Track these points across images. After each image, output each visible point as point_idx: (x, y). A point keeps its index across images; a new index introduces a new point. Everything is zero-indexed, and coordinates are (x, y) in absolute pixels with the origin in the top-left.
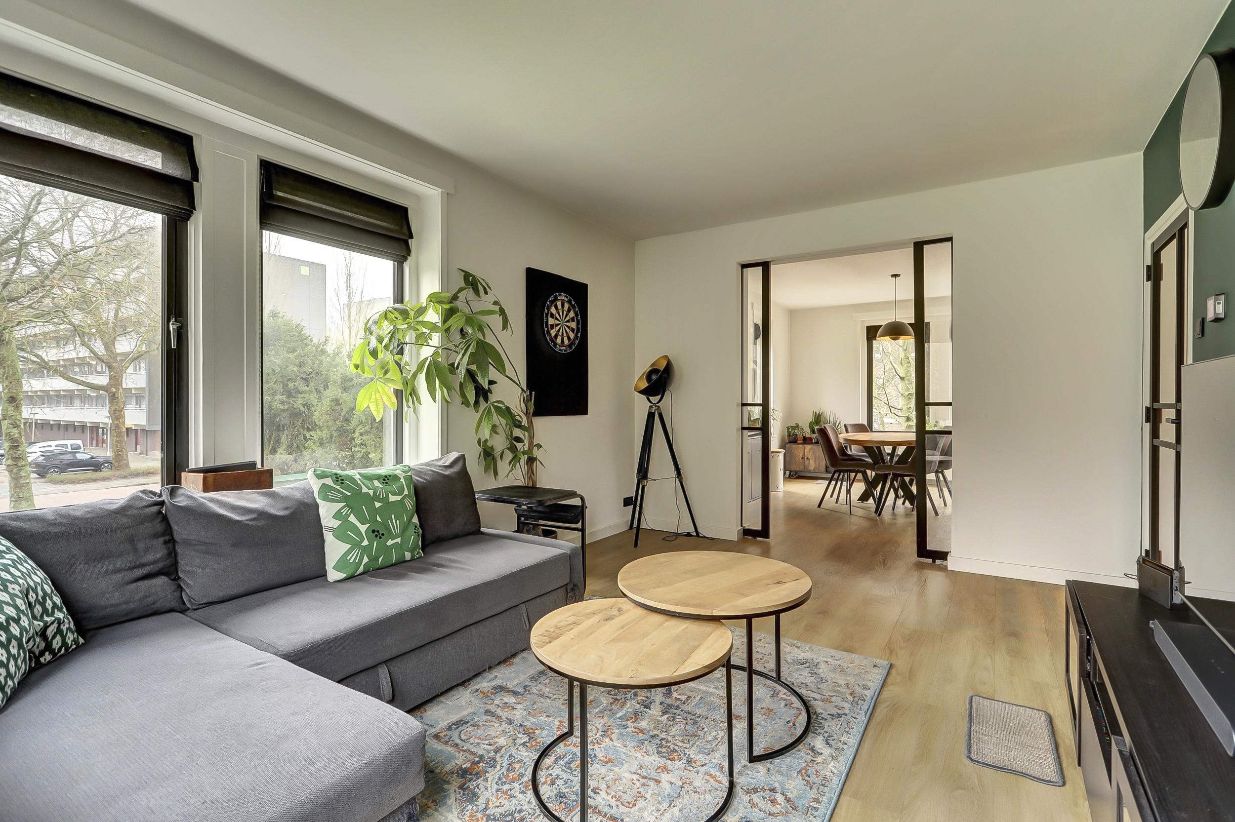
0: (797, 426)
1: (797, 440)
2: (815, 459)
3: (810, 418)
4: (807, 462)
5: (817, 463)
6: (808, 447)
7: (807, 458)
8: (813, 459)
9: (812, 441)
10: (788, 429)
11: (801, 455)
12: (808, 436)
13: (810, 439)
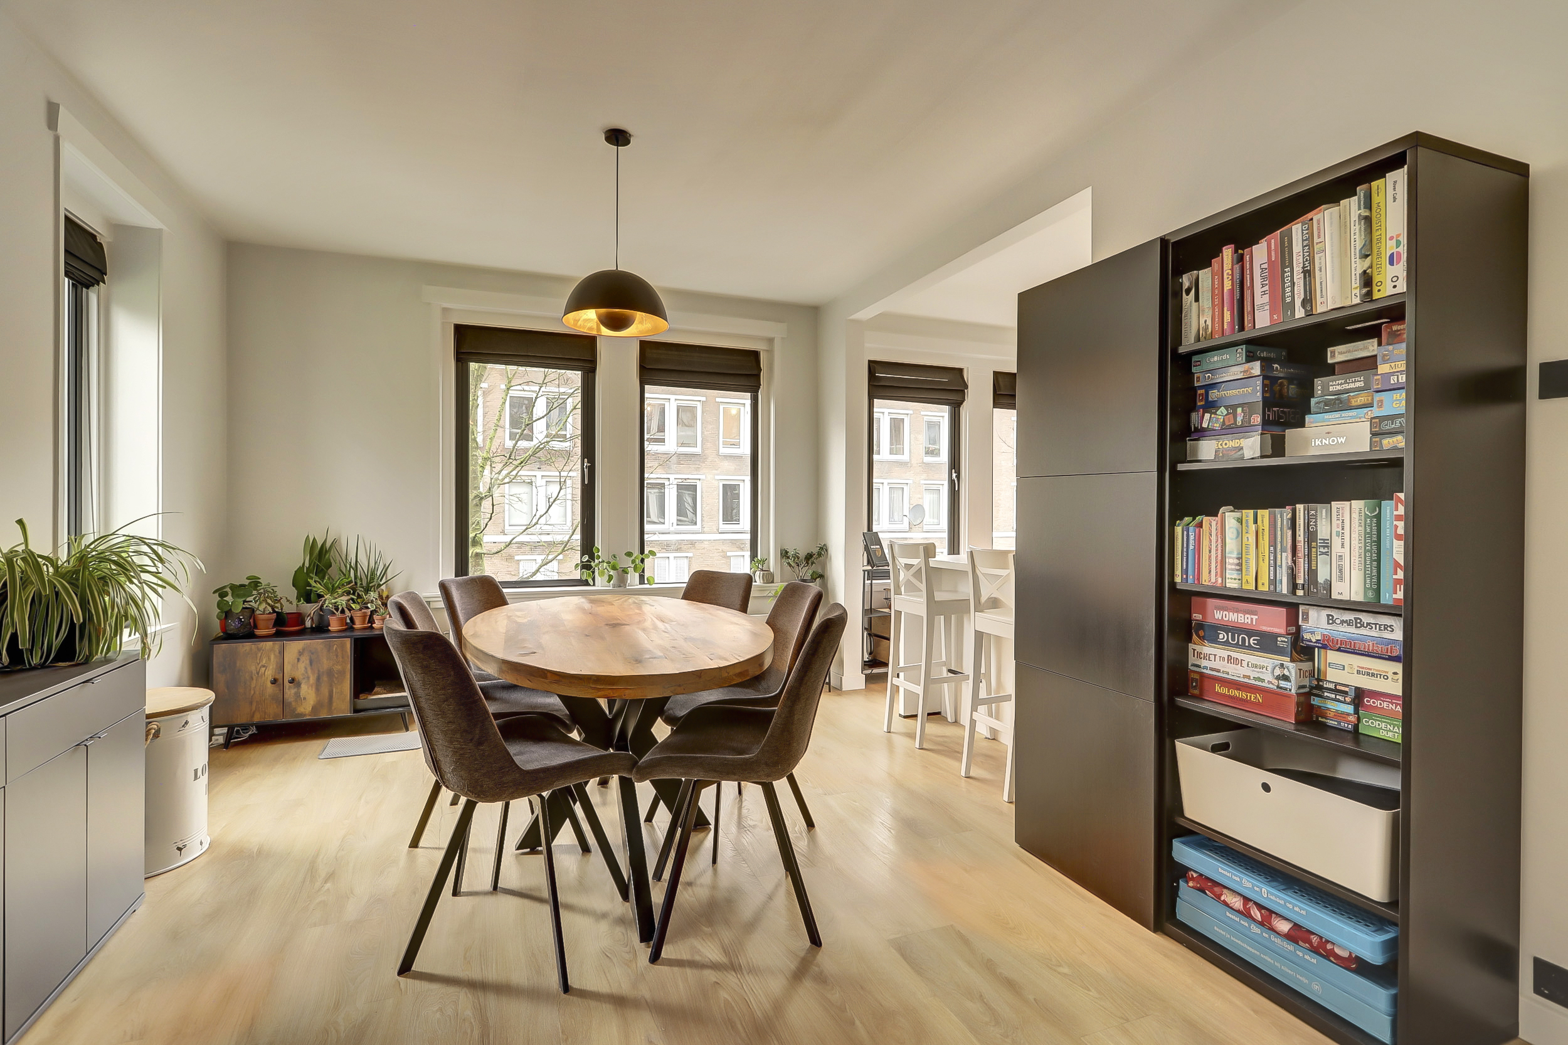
0: (255, 583)
1: (256, 626)
2: (318, 679)
3: (298, 558)
4: (290, 692)
5: (325, 691)
6: (294, 647)
7: (292, 681)
8: (312, 680)
9: (303, 622)
10: (222, 593)
11: (269, 673)
12: (288, 608)
13: (299, 618)
